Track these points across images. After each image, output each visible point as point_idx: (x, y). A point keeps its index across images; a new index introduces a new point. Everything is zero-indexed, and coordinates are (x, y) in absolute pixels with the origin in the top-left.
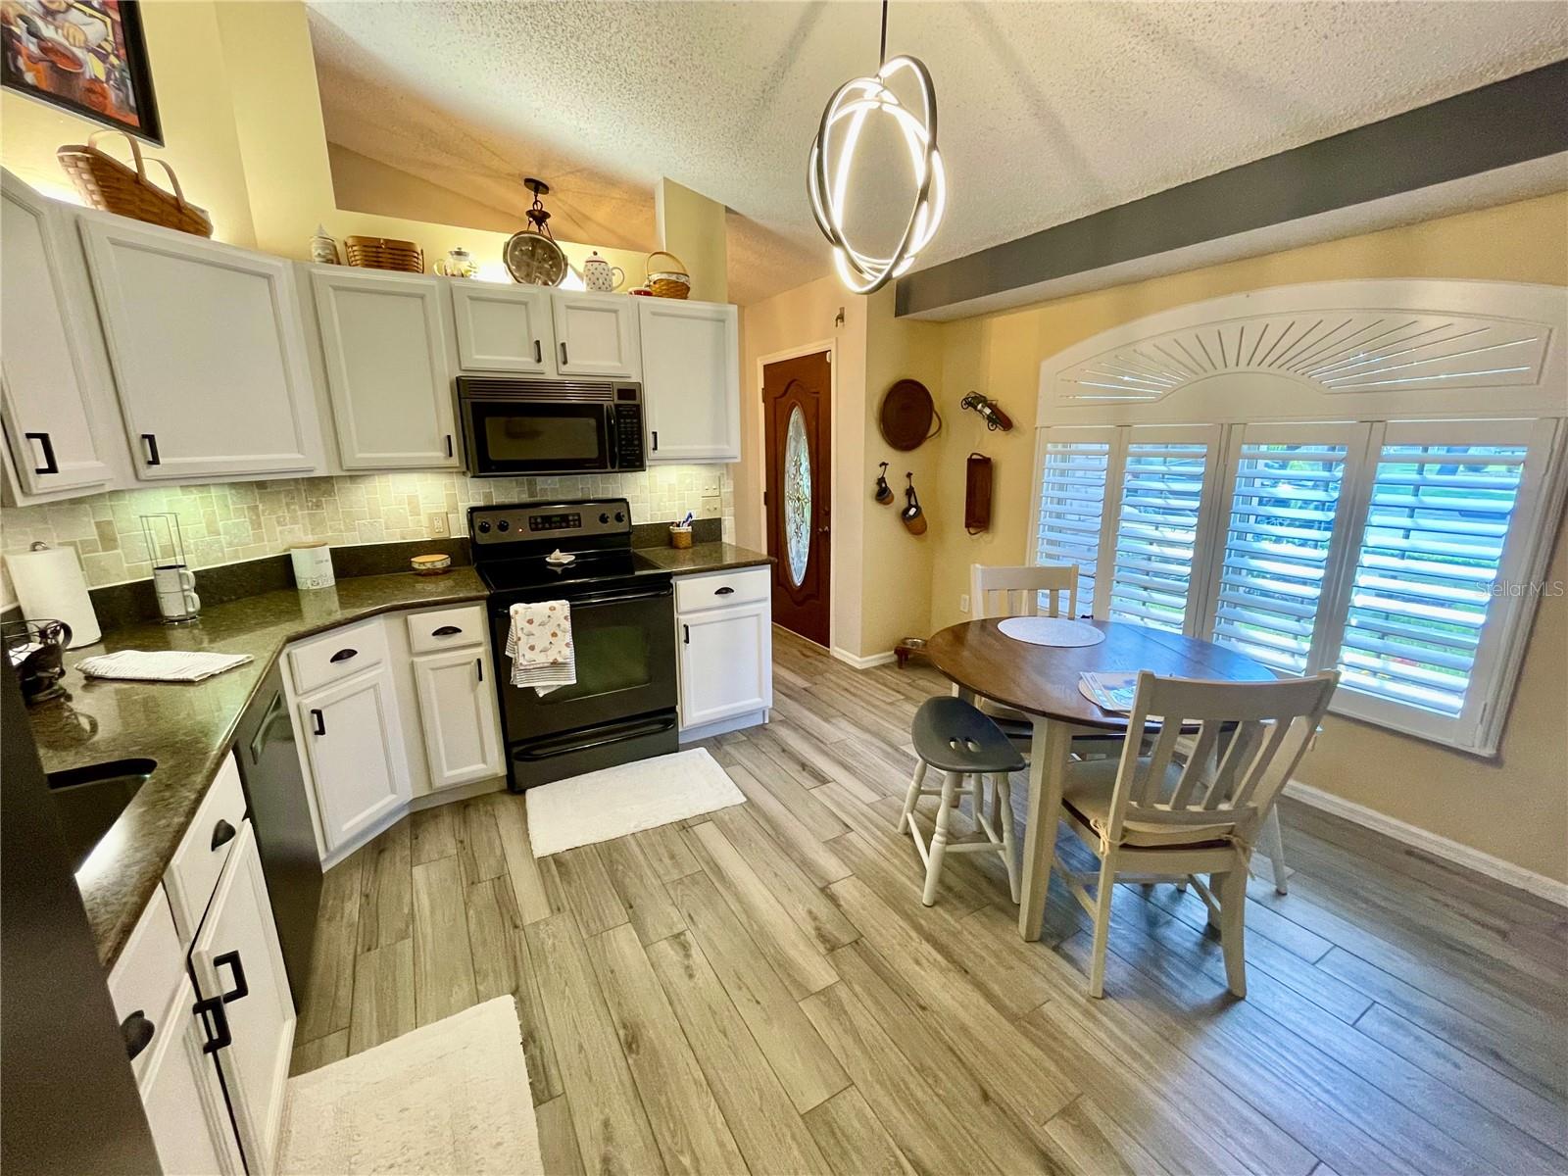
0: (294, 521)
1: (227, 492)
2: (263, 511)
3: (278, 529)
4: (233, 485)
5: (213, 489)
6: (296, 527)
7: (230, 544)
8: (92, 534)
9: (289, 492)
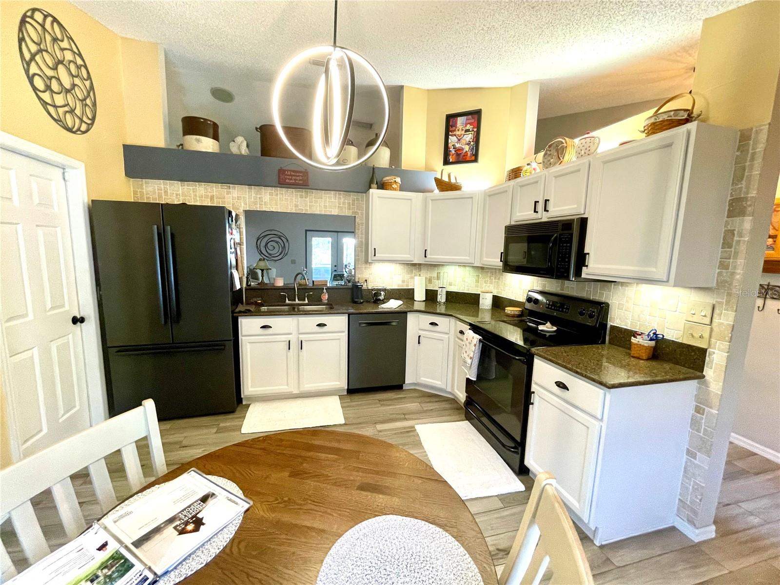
0: (491, 283)
1: (471, 269)
2: (481, 277)
3: (484, 284)
4: (473, 267)
5: (467, 268)
6: (491, 285)
7: (468, 286)
8: (436, 275)
9: (492, 272)
